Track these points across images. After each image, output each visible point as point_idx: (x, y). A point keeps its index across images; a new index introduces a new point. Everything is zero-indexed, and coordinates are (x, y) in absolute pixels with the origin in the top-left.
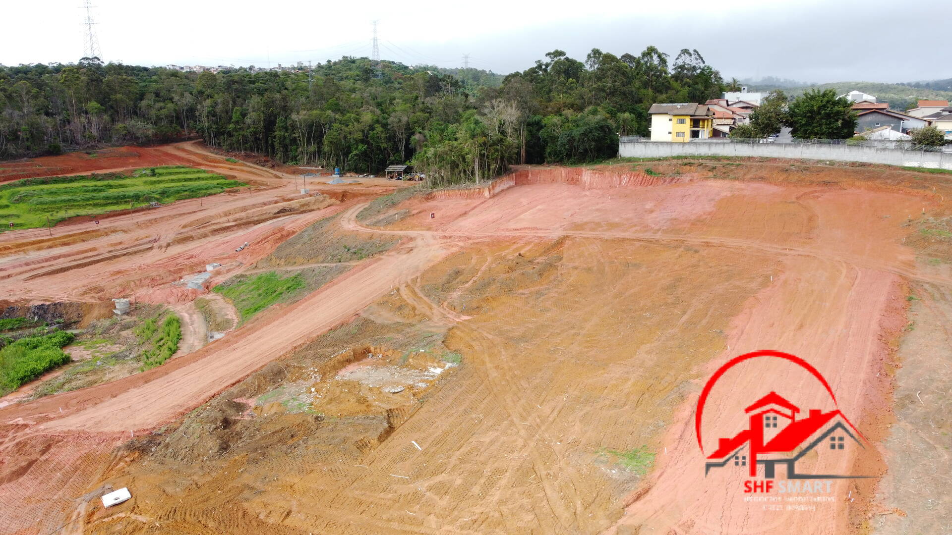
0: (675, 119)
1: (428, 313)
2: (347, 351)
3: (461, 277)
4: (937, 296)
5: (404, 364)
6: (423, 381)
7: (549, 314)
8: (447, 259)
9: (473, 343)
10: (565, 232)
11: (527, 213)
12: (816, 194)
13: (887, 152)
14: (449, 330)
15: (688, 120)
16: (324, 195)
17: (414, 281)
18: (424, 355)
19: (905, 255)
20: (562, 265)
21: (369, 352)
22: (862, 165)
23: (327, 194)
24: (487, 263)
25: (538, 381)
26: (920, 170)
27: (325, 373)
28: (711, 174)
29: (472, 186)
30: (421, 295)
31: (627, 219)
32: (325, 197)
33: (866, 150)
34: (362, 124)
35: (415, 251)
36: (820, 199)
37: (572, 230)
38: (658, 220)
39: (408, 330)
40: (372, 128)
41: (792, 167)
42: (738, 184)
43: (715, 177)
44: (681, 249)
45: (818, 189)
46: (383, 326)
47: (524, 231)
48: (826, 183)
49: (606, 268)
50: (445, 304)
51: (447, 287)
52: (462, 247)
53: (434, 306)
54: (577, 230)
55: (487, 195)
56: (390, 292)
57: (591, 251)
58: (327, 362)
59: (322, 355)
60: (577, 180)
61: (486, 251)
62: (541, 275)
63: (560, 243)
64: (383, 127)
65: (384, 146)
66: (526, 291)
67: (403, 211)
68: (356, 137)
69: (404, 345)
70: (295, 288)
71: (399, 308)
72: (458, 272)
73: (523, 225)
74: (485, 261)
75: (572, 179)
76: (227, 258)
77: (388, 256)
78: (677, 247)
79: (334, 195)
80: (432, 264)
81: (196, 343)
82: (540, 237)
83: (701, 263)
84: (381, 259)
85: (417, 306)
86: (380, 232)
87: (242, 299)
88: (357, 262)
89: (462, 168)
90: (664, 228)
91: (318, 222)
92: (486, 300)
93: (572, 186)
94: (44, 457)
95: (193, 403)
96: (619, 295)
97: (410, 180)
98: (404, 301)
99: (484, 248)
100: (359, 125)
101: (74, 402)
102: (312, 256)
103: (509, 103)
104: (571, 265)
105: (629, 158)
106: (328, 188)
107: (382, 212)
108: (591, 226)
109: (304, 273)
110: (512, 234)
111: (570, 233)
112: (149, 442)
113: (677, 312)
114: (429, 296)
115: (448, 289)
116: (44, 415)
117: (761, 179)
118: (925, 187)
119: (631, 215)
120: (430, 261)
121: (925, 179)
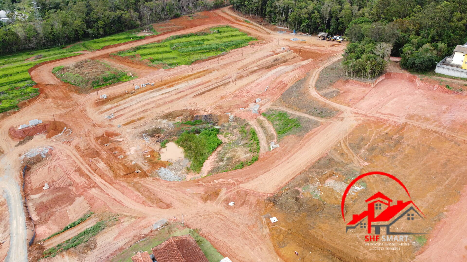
0: (466, 56)
1: (353, 159)
2: (327, 173)
3: (364, 141)
6: (353, 192)
8: (358, 128)
10: (405, 120)
11: (390, 103)
14: (361, 170)
16: (292, 50)
17: (346, 139)
20: (403, 142)
21: (334, 174)
24: (374, 135)
27: (321, 182)
29: (366, 81)
30: (349, 148)
31: (433, 116)
32: (292, 52)
35: (344, 119)
38: (446, 119)
39: (346, 166)
40: (313, 12)
44: (453, 143)
46: (338, 163)
47: (388, 116)
49: (421, 148)
51: (359, 146)
52: (363, 121)
53: (355, 155)
54: (410, 119)
55: (372, 86)
56: (338, 144)
57: (416, 136)
58: (321, 177)
59: (318, 172)
60: (413, 81)
61: (373, 126)
62: (395, 147)
63: (403, 128)
64: (318, 12)
65: (318, 21)
66: (389, 154)
67: (336, 90)
68: (305, 16)
69: (346, 174)
70: (297, 127)
71: (342, 154)
72: (363, 139)
73: (388, 111)
74: (373, 133)
75: (411, 80)
76: (262, 95)
77: (334, 121)
78: (451, 141)
79: (295, 50)
80: (351, 130)
81: (265, 146)
82: (395, 122)
83: (460, 153)
84: (331, 123)
85: (348, 154)
86: (328, 102)
87: (275, 123)
88: (321, 120)
89: (363, 71)
90: (448, 126)
91: (297, 82)
92: (374, 156)
93: (411, 83)
94: (246, 199)
95: (282, 185)
96: (424, 164)
97: (328, 40)
98: (343, 150)
99: (372, 124)
100: (307, 10)
101: (243, 174)
102: (300, 108)
103: (388, 44)
104: (407, 143)
105: (440, 74)
106: (292, 45)
107: (327, 88)
108: (417, 117)
109: (299, 118)
110: (383, 117)
111: (408, 121)
112: (274, 199)
113: (445, 178)
114: (352, 149)
115: (359, 148)
116: (237, 179)
119: (435, 114)
120: (351, 127)
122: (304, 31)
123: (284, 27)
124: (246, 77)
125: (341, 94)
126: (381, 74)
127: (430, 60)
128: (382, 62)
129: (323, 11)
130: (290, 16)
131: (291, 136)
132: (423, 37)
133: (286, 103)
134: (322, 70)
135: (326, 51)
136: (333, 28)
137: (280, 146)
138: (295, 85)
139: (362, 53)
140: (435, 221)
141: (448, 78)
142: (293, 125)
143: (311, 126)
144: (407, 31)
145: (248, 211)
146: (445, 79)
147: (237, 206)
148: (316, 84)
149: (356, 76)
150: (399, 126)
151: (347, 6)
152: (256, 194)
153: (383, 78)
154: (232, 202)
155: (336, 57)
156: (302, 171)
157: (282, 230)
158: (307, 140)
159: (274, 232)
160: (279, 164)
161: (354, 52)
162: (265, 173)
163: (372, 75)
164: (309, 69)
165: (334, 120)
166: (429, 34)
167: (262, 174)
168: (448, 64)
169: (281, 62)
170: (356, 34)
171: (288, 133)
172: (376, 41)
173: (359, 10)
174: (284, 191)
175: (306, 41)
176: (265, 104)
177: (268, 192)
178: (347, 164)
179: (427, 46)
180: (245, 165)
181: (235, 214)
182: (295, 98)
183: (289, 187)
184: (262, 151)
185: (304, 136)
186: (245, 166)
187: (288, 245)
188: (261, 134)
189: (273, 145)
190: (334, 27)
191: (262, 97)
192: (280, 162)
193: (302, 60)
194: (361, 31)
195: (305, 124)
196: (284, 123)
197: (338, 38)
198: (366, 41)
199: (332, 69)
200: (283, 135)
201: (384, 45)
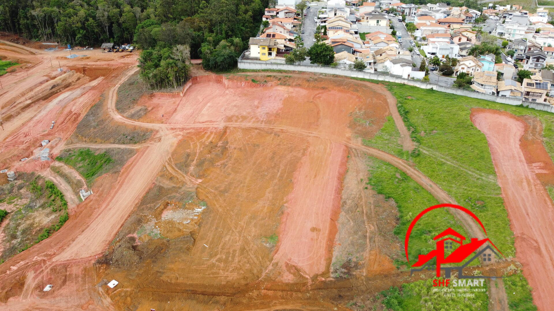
0: (261, 47)
1: (184, 180)
2: (160, 205)
3: (190, 157)
4: (356, 155)
5: (185, 208)
6: (195, 215)
7: (231, 176)
8: (179, 145)
9: (208, 195)
10: (225, 123)
11: (205, 109)
12: (320, 95)
13: (345, 70)
14: (197, 189)
15: (267, 49)
16: (73, 71)
17: (170, 160)
18: (191, 204)
19: (349, 133)
20: (229, 147)
21: (168, 203)
22: (337, 76)
23: (73, 69)
24: (198, 148)
26: (357, 79)
27: (157, 217)
28: (279, 82)
29: (174, 91)
30: (177, 169)
31: (249, 113)
33: (338, 70)
34: (80, 17)
35: (162, 139)
36: (321, 99)
37: (228, 122)
38: (261, 113)
39: (180, 191)
40: (86, 19)
41: (311, 79)
42: (291, 89)
43: (281, 84)
44: (273, 134)
45: (321, 91)
46: (169, 190)
47: (207, 123)
48: (323, 88)
49: (247, 148)
51: (186, 164)
52: (183, 136)
53: (185, 176)
54: (229, 122)
55: (182, 95)
56: (163, 169)
57: (239, 137)
58: (155, 212)
59: (150, 208)
60: (221, 81)
61: (195, 139)
62: (222, 154)
63: (225, 132)
64: (93, 19)
65: (96, 30)
66: (219, 164)
67: (143, 107)
68: (77, 26)
69: (182, 199)
70: (109, 162)
71: (171, 179)
72: (188, 155)
73: (205, 119)
74: (197, 146)
75: (218, 80)
76: (49, 134)
77: (151, 144)
78: (271, 133)
79: (78, 70)
80: (173, 148)
81: (73, 198)
82: (215, 128)
83: (281, 143)
84: (148, 147)
85: (178, 176)
86: (137, 123)
87: (78, 166)
88: (135, 146)
89: (166, 81)
90: (265, 120)
91: (92, 107)
92: (205, 170)
93: (219, 84)
94: (68, 273)
95: (110, 239)
96: (254, 163)
97: (116, 52)
98: (171, 174)
99: (193, 137)
100: (77, 18)
101: (52, 244)
102: (106, 139)
103: (185, 46)
104: (233, 147)
105: (243, 69)
106: (71, 64)
107: (131, 108)
108: (235, 118)
109: (108, 151)
110: (202, 126)
111: (228, 124)
112: (106, 259)
113: (276, 171)
114: (181, 170)
115: (187, 166)
116: (45, 253)
117: (299, 85)
118: (358, 91)
119: (250, 110)
120: (171, 146)
121: (358, 85)
122: (82, 45)
123: (53, 42)
124: (17, 116)
125: (150, 111)
126: (187, 80)
127: (230, 57)
128: (184, 67)
129: (99, 17)
130: (57, 27)
131: (104, 175)
132: (217, 34)
133: (85, 137)
134: (119, 88)
135: (118, 65)
136: (118, 37)
137: (94, 192)
138: (90, 113)
139: (160, 61)
140: (280, 215)
141: (252, 72)
142: (102, 162)
143: (125, 157)
144: (199, 29)
145: (75, 288)
146: (249, 74)
147: (57, 288)
148: (116, 106)
149: (161, 87)
150: (221, 132)
151: (127, 8)
152: (79, 262)
153: (190, 84)
154: (48, 286)
155: (131, 70)
156: (130, 213)
157: (127, 291)
158: (125, 174)
159: (117, 298)
160: (99, 215)
161: (150, 60)
162: (83, 231)
163: (178, 83)
164: (102, 90)
165: (151, 142)
166: (222, 30)
167: (79, 235)
168: (248, 58)
169: (62, 88)
170: (146, 39)
171: (99, 173)
172: (171, 45)
173: (142, 11)
174: (116, 244)
175: (89, 56)
176: (56, 145)
177: (95, 254)
178: (180, 188)
179: (223, 42)
180: (52, 231)
181: (57, 299)
182: (95, 128)
183: (120, 238)
184: (72, 206)
185: (120, 171)
186: (53, 233)
187: (140, 306)
188: (63, 185)
189: (83, 194)
190: (119, 34)
191: (50, 137)
192: (100, 212)
193: (90, 81)
194: (151, 35)
195: (117, 156)
196: (90, 162)
197: (127, 48)
198: (161, 46)
199: (131, 84)
200: (93, 177)
201: (180, 47)
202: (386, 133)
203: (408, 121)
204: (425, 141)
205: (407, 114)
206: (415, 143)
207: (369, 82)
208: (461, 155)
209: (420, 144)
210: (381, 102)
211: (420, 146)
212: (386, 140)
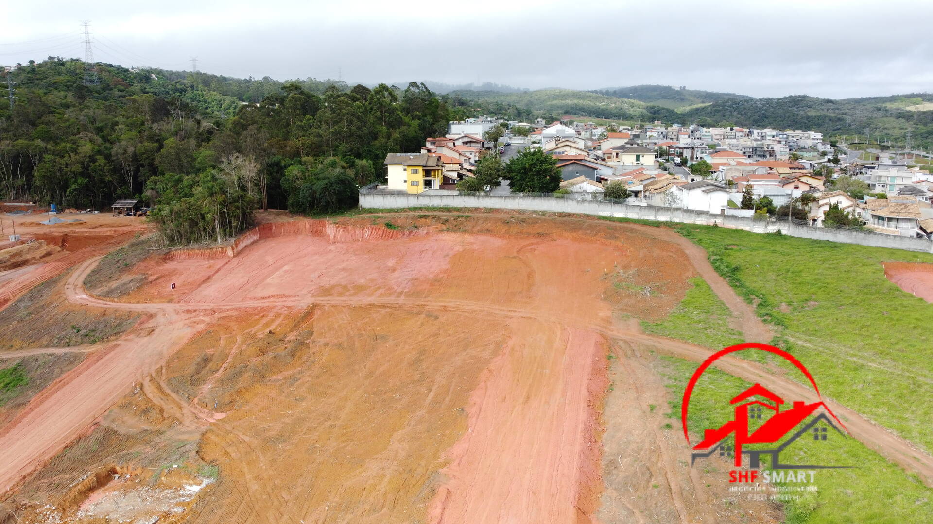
0: (409, 169)
1: (178, 415)
2: (88, 477)
3: (210, 365)
4: (629, 353)
5: (157, 485)
6: (178, 504)
7: (304, 404)
8: (194, 341)
9: (230, 450)
10: (313, 299)
11: (275, 276)
12: (533, 247)
13: (586, 204)
14: (203, 434)
15: (420, 170)
16: (40, 241)
17: (159, 372)
18: (178, 472)
19: (604, 311)
20: (314, 342)
21: (115, 472)
22: (568, 215)
23: (43, 239)
24: (237, 345)
25: (299, 490)
26: (611, 219)
27: (64, 510)
28: (444, 227)
29: (213, 245)
30: (168, 391)
31: (372, 280)
32: (41, 243)
33: (570, 202)
34: (81, 155)
35: (157, 331)
36: (536, 252)
37: (322, 296)
38: (400, 280)
39: (157, 439)
40: (93, 159)
41: (512, 220)
42: (468, 238)
43: (448, 230)
44: (423, 316)
45: (535, 240)
46: (129, 437)
47: (271, 300)
48: (540, 235)
49: (356, 343)
50: (196, 401)
51: (195, 380)
52: (208, 323)
53: (184, 404)
54: (325, 296)
55: (230, 254)
56: (133, 390)
57: (341, 322)
58: (65, 496)
59: (58, 485)
60: (321, 231)
61: (235, 328)
62: (293, 356)
63: (310, 314)
64: (105, 159)
65: (108, 178)
66: (279, 377)
67: (139, 276)
68: (73, 170)
69: (154, 461)
70: (15, 385)
71: (145, 411)
72: (207, 361)
73: (270, 292)
74: (235, 341)
75: (316, 231)
78: (418, 314)
79: (51, 240)
80: (177, 348)
82: (289, 307)
83: (441, 331)
84: (118, 346)
85: (164, 407)
86: (112, 305)
88: (89, 348)
90: (407, 290)
91: (35, 288)
92: (239, 392)
93: (317, 238)
96: (371, 373)
98: (149, 401)
99: (232, 324)
100: (77, 157)
103: (248, 159)
104: (322, 341)
105: (369, 208)
106: (43, 231)
107: (113, 279)
108: (338, 290)
109: (23, 364)
110: (260, 305)
111: (319, 300)
113: (424, 390)
114: (177, 392)
115: (197, 382)
117: (488, 231)
118: (616, 238)
119: (375, 275)
120: (174, 344)
121: (615, 229)
122: (79, 206)
123: (26, 202)
125: (151, 282)
126: (247, 227)
138: (28, 296)
140: (424, 500)
141: (388, 213)
143: (57, 370)
146: (381, 215)
148: (85, 280)
149: (189, 241)
150: (300, 313)
163: (225, 231)
165: (127, 338)
168: (382, 192)
175: (84, 221)
182: (21, 320)
185: (28, 401)
195: (39, 372)
201: (237, 159)
202: (696, 308)
203: (742, 285)
204: (795, 322)
205: (736, 272)
206: (771, 327)
207: (639, 224)
208: (897, 347)
209: (786, 328)
210: (671, 254)
211: (787, 332)
212: (700, 321)
